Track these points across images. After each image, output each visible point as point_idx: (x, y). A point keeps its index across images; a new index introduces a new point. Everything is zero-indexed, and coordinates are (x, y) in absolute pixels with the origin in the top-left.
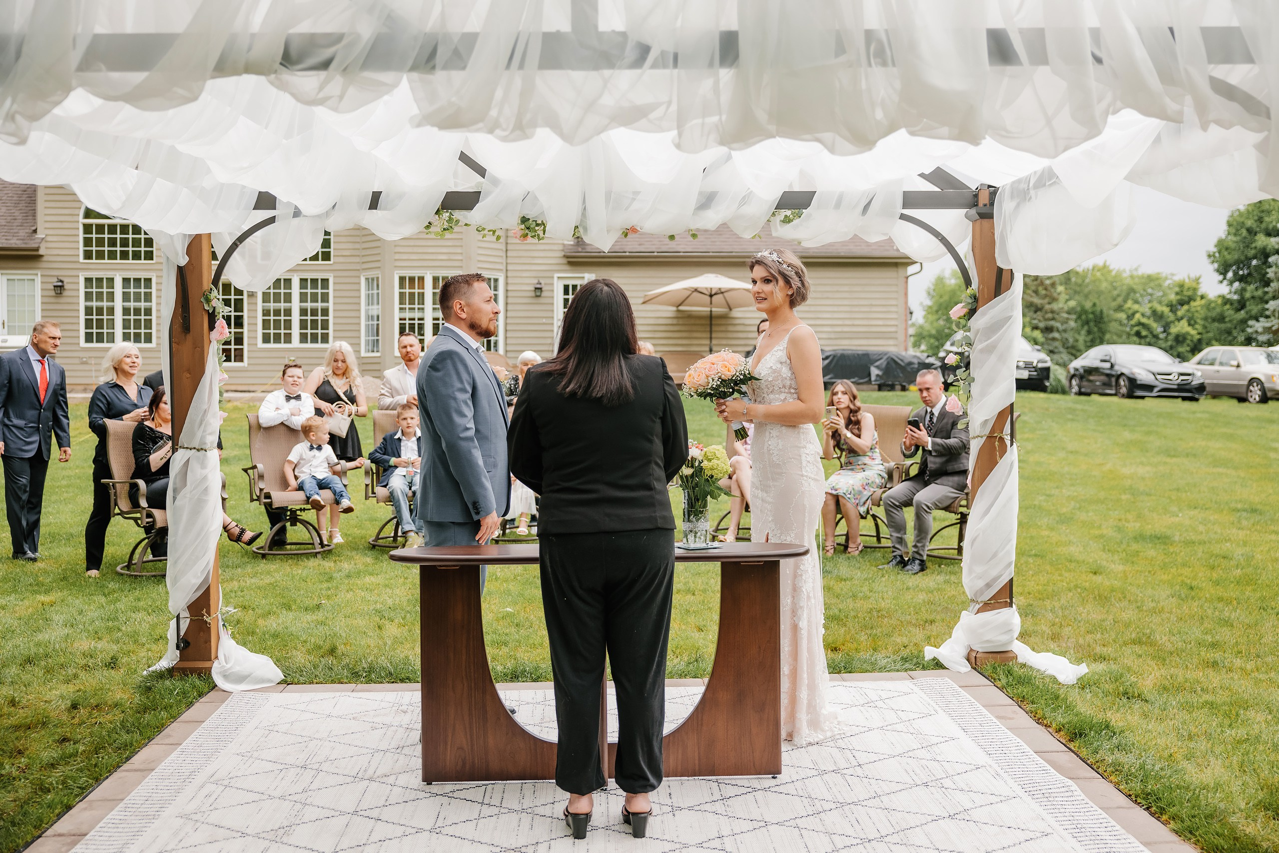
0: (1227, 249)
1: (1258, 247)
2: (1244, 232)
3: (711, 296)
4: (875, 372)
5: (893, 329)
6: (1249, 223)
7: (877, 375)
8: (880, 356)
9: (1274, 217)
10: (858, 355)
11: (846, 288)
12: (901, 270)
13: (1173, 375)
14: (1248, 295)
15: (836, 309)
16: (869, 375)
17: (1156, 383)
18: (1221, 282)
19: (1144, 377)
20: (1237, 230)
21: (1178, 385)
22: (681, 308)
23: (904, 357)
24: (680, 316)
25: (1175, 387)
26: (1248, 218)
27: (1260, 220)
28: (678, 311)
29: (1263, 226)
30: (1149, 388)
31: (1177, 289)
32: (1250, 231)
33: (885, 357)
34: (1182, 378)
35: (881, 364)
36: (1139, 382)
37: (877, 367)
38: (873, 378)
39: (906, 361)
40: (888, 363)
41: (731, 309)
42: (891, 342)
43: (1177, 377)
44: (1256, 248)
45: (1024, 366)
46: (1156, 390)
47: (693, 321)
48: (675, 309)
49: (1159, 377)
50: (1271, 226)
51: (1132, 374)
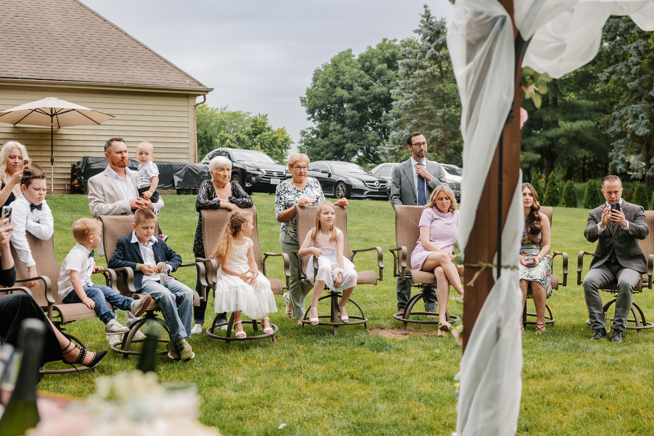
0: (315, 96)
1: (338, 96)
2: (328, 86)
3: (52, 116)
4: (177, 179)
5: (185, 146)
6: (331, 79)
7: (179, 182)
8: (181, 167)
9: (347, 76)
10: (164, 165)
11: (150, 113)
12: (191, 100)
13: (376, 182)
14: (331, 128)
15: (142, 129)
16: (173, 182)
17: (366, 188)
18: (309, 119)
19: (357, 184)
20: (324, 84)
21: (379, 189)
22: (18, 125)
23: (198, 167)
24: (15, 132)
25: (378, 191)
26: (329, 76)
27: (337, 78)
28: (15, 127)
29: (340, 82)
30: (361, 191)
31: (252, 123)
32: (331, 84)
33: (184, 168)
34: (381, 184)
35: (182, 173)
36: (354, 188)
37: (178, 175)
38: (176, 185)
39: (200, 171)
40: (186, 173)
41: (59, 128)
42: (184, 156)
43: (378, 184)
44: (336, 96)
45: (277, 175)
46: (366, 193)
47: (27, 137)
48: (12, 126)
49: (367, 184)
50: (345, 83)
51: (348, 181)
